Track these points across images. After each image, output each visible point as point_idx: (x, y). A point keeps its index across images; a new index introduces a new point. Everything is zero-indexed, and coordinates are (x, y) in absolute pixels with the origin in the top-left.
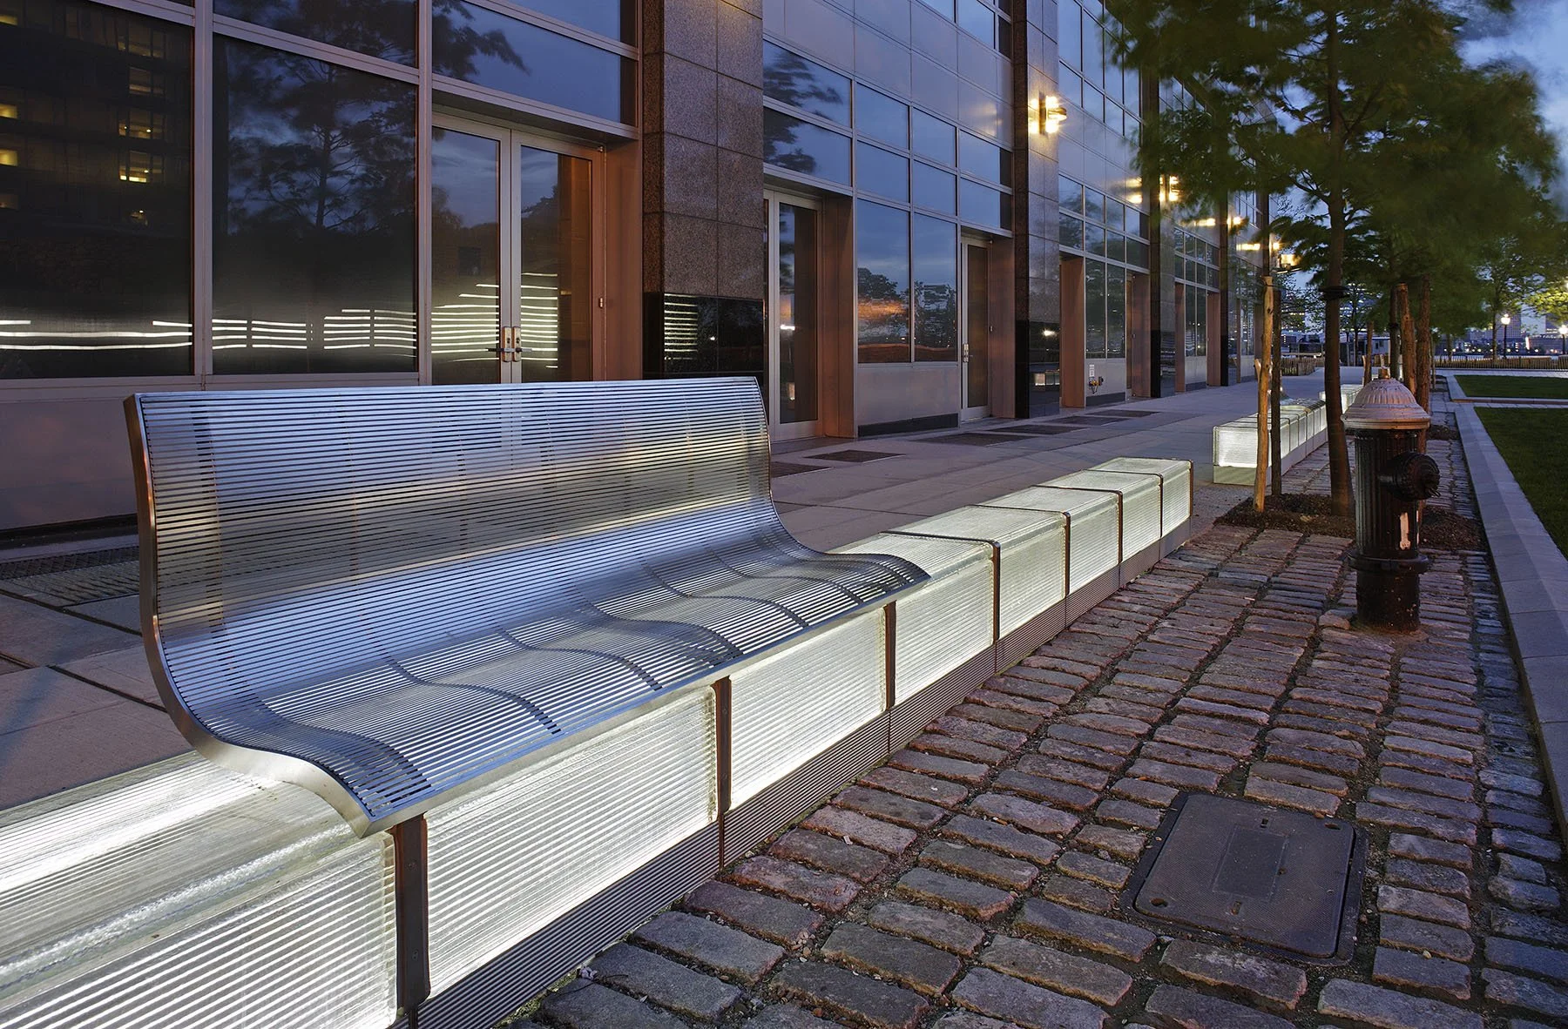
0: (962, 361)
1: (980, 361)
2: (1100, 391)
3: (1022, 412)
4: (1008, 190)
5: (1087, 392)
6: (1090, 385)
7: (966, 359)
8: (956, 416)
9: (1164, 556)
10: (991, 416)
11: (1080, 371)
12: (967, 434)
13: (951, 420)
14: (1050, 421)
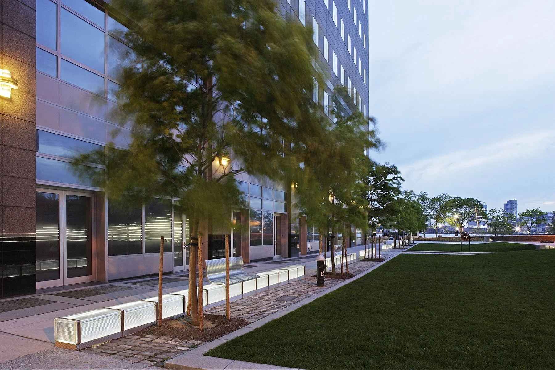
0: (275, 244)
1: (279, 244)
2: (311, 250)
3: (289, 256)
4: (286, 202)
5: (308, 251)
6: (309, 249)
7: (276, 244)
8: (273, 257)
9: (298, 280)
10: (282, 257)
11: (305, 245)
12: (275, 262)
13: (272, 258)
14: (296, 258)
